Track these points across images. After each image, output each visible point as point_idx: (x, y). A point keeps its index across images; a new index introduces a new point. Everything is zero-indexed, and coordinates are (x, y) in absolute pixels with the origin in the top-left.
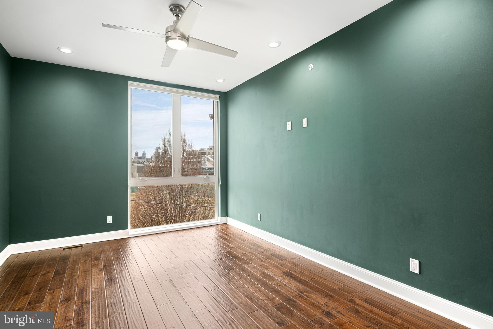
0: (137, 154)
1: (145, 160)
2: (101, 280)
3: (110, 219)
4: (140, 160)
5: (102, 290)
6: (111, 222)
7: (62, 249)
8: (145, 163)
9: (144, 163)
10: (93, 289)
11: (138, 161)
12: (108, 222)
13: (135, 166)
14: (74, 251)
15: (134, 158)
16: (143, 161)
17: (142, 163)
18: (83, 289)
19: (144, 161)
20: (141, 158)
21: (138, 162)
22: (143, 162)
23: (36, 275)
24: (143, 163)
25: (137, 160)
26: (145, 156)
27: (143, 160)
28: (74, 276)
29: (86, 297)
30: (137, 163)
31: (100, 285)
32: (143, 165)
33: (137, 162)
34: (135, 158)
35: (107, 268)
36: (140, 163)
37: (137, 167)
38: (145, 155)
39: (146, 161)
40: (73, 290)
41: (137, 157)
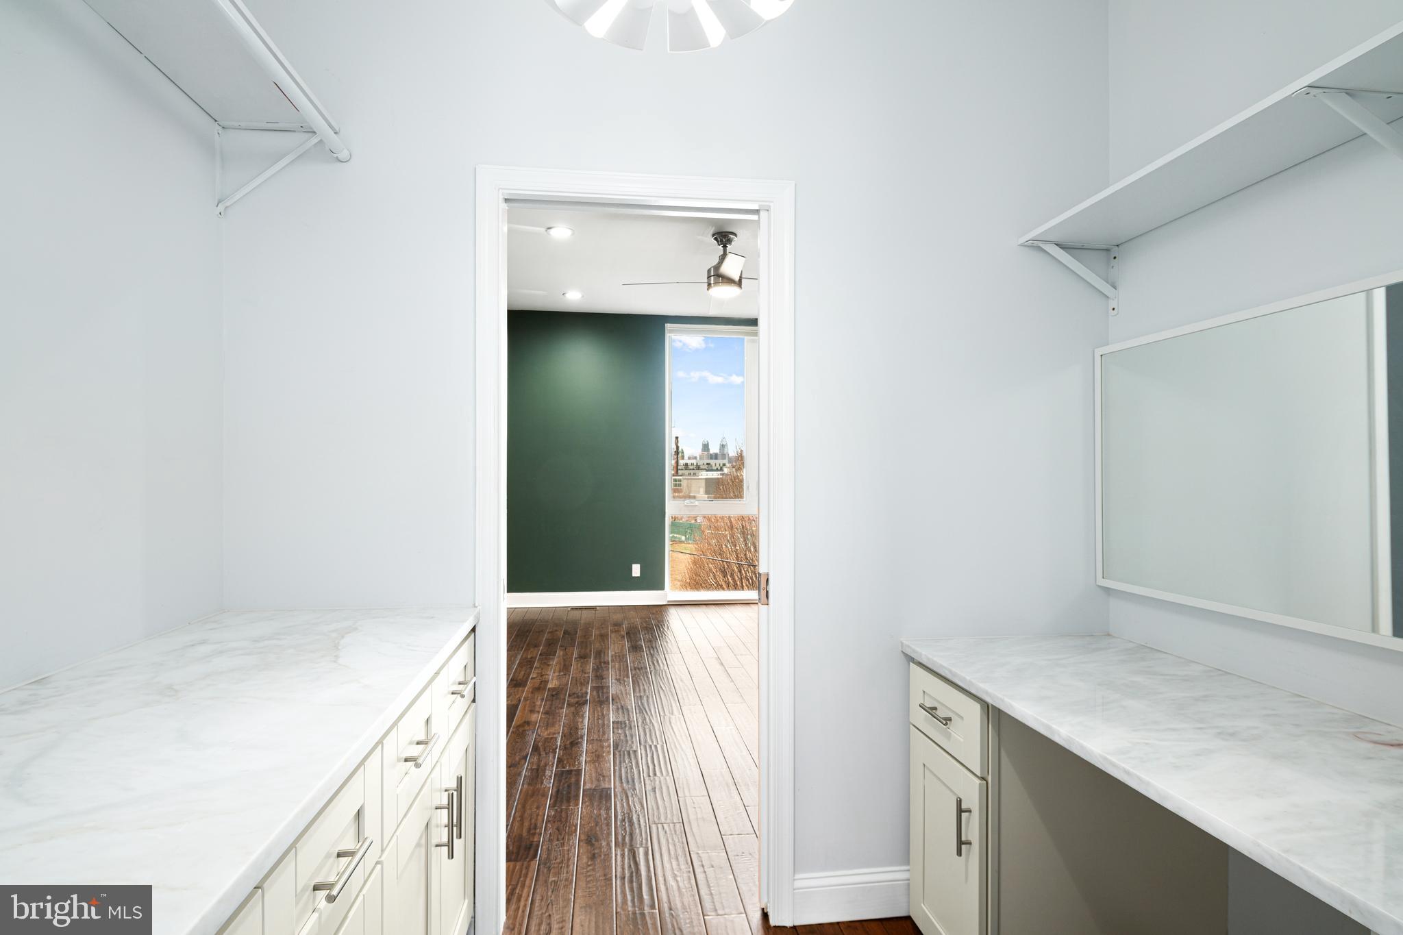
0: (706, 447)
1: (726, 461)
2: (623, 646)
3: (636, 570)
4: (712, 462)
5: (624, 656)
6: (638, 575)
7: (569, 609)
8: (726, 470)
9: (723, 471)
10: (613, 653)
11: (707, 464)
12: (634, 575)
13: (700, 477)
14: (585, 613)
15: (700, 456)
16: (721, 465)
17: (717, 470)
18: (601, 651)
19: (724, 465)
20: (715, 457)
21: (709, 468)
22: (721, 468)
23: (542, 631)
24: (719, 468)
25: (706, 461)
26: (725, 452)
27: (722, 462)
28: (589, 638)
29: (604, 659)
30: (707, 471)
31: (622, 650)
32: (721, 474)
33: (706, 467)
34: (701, 458)
35: (632, 636)
36: (712, 470)
37: (706, 479)
38: (726, 450)
39: (728, 465)
40: (588, 651)
41: (706, 453)
